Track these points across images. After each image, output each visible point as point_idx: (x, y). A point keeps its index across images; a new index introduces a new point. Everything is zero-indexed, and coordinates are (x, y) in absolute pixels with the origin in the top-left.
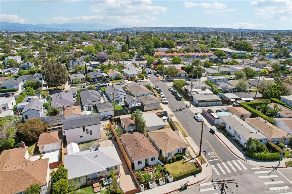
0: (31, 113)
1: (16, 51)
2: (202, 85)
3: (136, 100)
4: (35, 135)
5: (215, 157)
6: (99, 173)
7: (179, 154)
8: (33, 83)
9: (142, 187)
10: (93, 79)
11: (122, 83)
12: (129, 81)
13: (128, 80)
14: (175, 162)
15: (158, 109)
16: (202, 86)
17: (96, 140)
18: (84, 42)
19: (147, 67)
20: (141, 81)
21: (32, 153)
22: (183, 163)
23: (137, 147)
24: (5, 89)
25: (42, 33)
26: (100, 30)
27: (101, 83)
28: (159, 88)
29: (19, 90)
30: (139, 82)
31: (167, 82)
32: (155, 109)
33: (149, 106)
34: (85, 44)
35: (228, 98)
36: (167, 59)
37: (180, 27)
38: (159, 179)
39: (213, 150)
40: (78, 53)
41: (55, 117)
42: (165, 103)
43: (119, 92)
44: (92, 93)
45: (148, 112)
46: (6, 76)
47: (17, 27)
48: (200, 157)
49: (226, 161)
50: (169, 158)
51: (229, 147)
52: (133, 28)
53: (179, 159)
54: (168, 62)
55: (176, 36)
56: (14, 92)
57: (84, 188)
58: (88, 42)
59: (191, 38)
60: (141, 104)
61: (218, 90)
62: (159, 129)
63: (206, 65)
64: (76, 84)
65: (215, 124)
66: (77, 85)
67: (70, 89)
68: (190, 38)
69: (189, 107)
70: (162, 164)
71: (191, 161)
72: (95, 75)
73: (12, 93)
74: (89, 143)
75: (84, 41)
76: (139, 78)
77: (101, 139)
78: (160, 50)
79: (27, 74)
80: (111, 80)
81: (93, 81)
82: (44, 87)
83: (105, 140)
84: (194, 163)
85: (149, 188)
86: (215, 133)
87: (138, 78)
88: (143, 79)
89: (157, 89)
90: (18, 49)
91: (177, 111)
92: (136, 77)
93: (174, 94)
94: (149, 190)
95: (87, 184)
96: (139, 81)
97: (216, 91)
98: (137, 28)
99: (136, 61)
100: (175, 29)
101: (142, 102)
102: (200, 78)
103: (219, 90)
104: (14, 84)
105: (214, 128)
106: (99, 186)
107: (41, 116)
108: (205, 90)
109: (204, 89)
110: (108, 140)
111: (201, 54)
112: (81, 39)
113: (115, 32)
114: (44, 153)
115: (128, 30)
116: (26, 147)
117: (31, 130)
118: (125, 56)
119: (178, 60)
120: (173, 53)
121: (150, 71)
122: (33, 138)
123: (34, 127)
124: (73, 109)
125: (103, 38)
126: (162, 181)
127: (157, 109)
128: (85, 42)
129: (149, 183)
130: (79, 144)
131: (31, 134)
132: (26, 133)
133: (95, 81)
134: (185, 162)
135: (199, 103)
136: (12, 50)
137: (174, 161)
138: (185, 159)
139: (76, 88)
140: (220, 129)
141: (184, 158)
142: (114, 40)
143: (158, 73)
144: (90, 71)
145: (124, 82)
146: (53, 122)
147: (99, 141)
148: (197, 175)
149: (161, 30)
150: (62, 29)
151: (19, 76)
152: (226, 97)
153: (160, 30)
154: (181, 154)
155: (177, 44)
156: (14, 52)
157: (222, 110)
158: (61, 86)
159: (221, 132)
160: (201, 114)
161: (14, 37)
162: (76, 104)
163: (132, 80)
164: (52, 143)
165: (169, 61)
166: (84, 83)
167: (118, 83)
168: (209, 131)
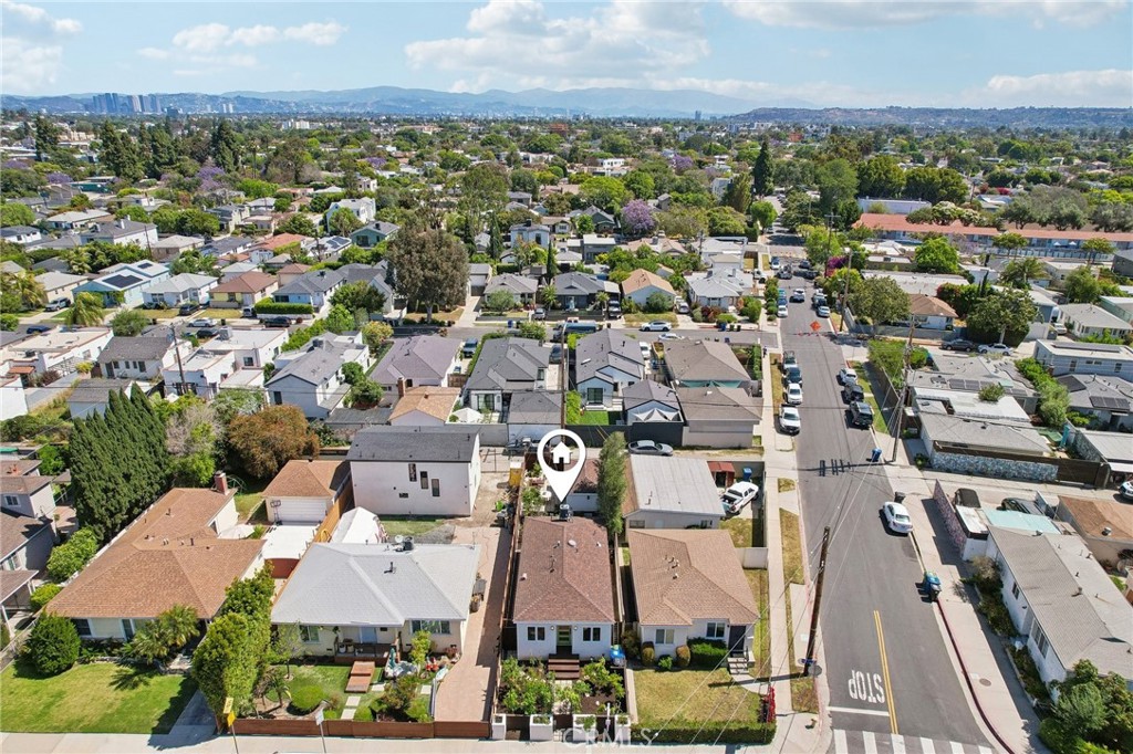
0: (291, 390)
1: (375, 181)
2: (991, 376)
3: (663, 399)
4: (271, 459)
5: (872, 699)
6: (384, 629)
7: (708, 642)
8: (358, 293)
9: (497, 721)
10: (561, 298)
11: (660, 327)
12: (694, 320)
13: (692, 316)
14: (684, 672)
15: (745, 448)
16: (990, 380)
17: (452, 517)
18: (606, 162)
19: (796, 274)
20: (739, 327)
21: (250, 516)
22: (712, 685)
23: (547, 572)
24: (284, 304)
25: (489, 122)
26: (698, 114)
27: (581, 318)
28: (795, 366)
29: (322, 309)
30: (732, 329)
31: (848, 344)
32: (730, 448)
33: (706, 428)
34: (609, 166)
35: (1098, 454)
36: (900, 246)
37: (1048, 110)
38: (575, 717)
39: (886, 668)
40: (562, 199)
41: (363, 412)
42: (788, 428)
43: (612, 360)
44: (520, 349)
45: (697, 452)
46: (306, 262)
47: (423, 100)
48: (802, 683)
49: (917, 735)
50: (660, 649)
51: (972, 676)
52: (828, 110)
53: (701, 663)
54: (893, 260)
55: (1005, 150)
56: (305, 316)
57: (322, 667)
58: (622, 160)
59: (1081, 158)
60: (678, 418)
61: (1064, 410)
62: (689, 527)
63: (1077, 289)
64: (497, 309)
65: (965, 558)
66: (501, 315)
67: (472, 326)
68: (1077, 161)
69: (887, 463)
70: (620, 661)
71: (754, 688)
72: (571, 287)
73: (299, 316)
74: (423, 523)
75: (607, 158)
76: (741, 314)
77: (470, 519)
78: (889, 207)
79: (364, 261)
80: (628, 311)
81: (560, 309)
82: (395, 308)
83: (483, 524)
84: (761, 696)
85: (525, 736)
86: (940, 596)
87: (735, 315)
88: (753, 320)
89: (786, 366)
90: (387, 174)
91: (822, 470)
92: (732, 308)
93: (851, 396)
94: (523, 743)
95: (339, 655)
96: (732, 327)
97: (1053, 416)
98: (845, 110)
99: (770, 244)
100: (1022, 119)
101: (682, 411)
102: (1016, 346)
103: (1072, 409)
104: (310, 291)
105: (947, 578)
106: (369, 675)
107: (319, 403)
108: (995, 401)
109: (990, 396)
110: (492, 526)
111: (1087, 235)
112: (602, 148)
113: (749, 126)
114: (279, 523)
115: (807, 117)
116: (227, 492)
117: (264, 443)
118: (728, 222)
119: (942, 258)
120: (943, 224)
121: (800, 292)
122: (266, 468)
123: (274, 432)
124: (426, 397)
125: (688, 145)
126: (582, 725)
127: (739, 448)
128: (610, 160)
129: (532, 717)
130: (382, 517)
131: (260, 455)
132: (248, 448)
133: (568, 307)
134: (725, 684)
135: (937, 455)
136: (366, 179)
137: (678, 665)
138: (732, 671)
139: (494, 325)
140: (977, 589)
141: (731, 665)
142: (726, 157)
143: (830, 302)
144: (565, 268)
145: (668, 325)
146: (351, 428)
147: (458, 524)
148: (743, 748)
149: (954, 120)
150: (562, 110)
151: (341, 263)
152: (1092, 449)
153: (949, 122)
154: (719, 644)
155: (990, 186)
156: (368, 186)
157: (1031, 507)
158: (449, 311)
159: (973, 600)
160: (924, 501)
161: (398, 134)
162: (457, 381)
163: (707, 321)
164: (306, 495)
165: (904, 254)
166: (528, 309)
167: (646, 325)
168: (918, 585)
